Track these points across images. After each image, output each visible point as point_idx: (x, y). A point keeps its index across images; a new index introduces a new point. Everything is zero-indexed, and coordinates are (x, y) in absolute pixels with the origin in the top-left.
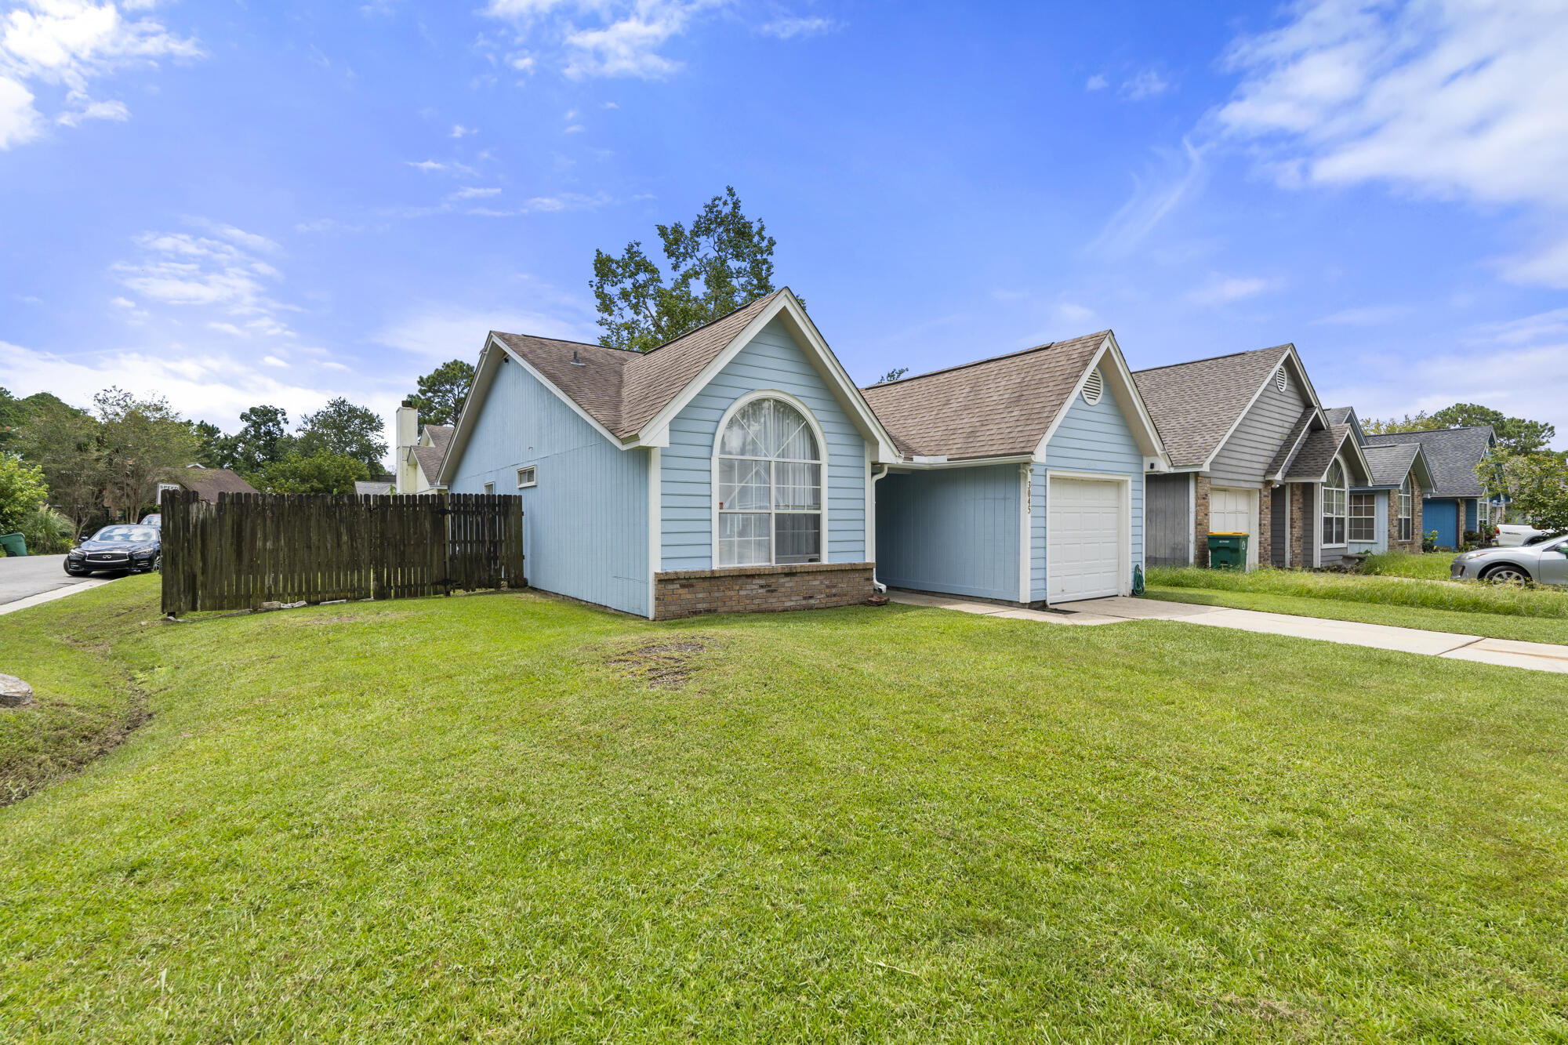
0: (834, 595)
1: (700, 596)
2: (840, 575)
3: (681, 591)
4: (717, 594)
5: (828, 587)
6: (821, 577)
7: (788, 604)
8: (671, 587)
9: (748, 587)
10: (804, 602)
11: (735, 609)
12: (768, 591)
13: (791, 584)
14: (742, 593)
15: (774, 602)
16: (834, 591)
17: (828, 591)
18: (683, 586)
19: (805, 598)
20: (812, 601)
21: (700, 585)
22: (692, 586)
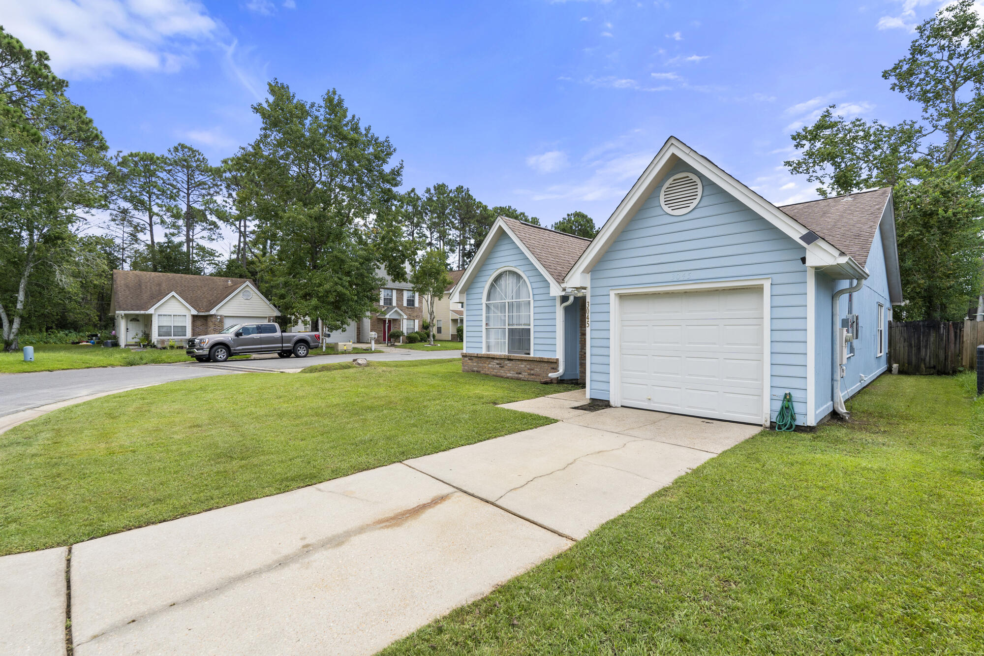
0: (533, 375)
1: (475, 364)
2: (535, 363)
3: (469, 361)
4: (480, 365)
5: (529, 369)
6: (525, 363)
7: (509, 375)
8: (466, 359)
9: (492, 363)
10: (516, 375)
11: (487, 373)
12: (500, 367)
13: (510, 365)
14: (490, 366)
15: (502, 372)
16: (532, 372)
17: (529, 371)
18: (469, 359)
19: (517, 373)
20: (520, 376)
21: (475, 360)
22: (472, 360)
